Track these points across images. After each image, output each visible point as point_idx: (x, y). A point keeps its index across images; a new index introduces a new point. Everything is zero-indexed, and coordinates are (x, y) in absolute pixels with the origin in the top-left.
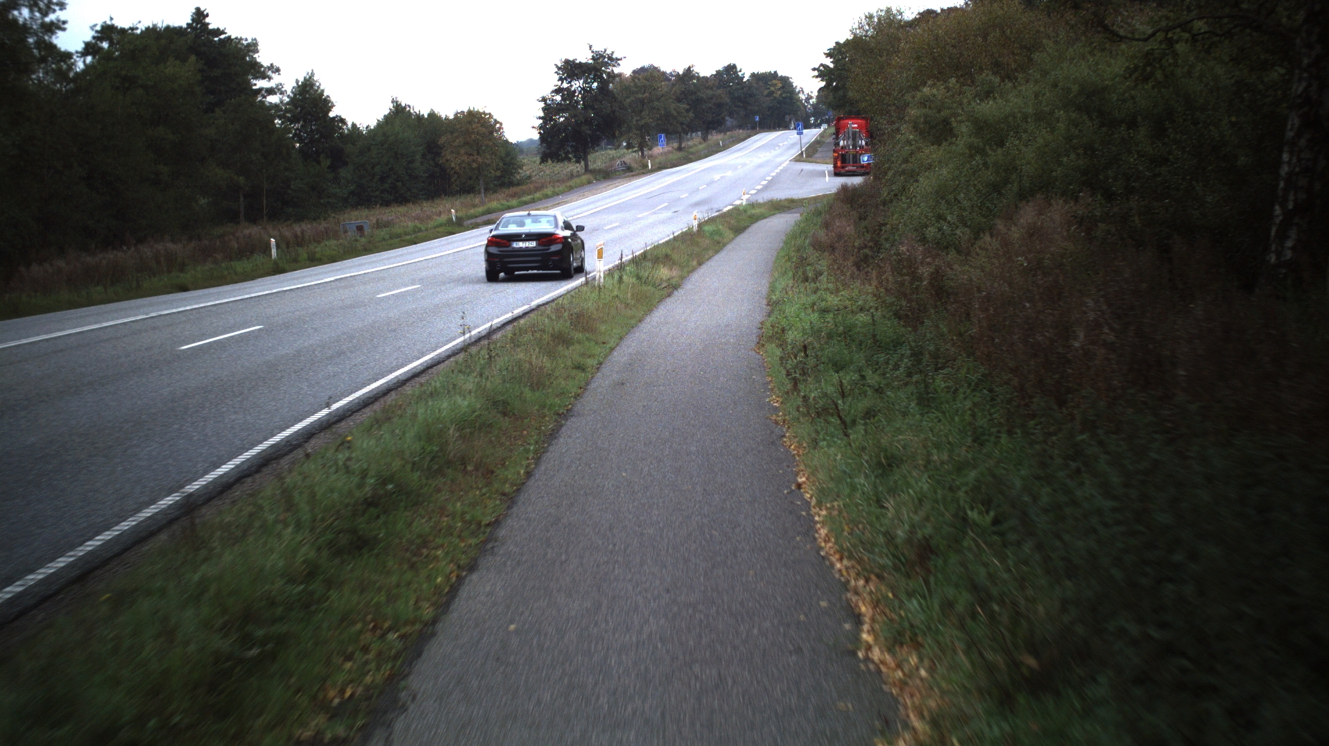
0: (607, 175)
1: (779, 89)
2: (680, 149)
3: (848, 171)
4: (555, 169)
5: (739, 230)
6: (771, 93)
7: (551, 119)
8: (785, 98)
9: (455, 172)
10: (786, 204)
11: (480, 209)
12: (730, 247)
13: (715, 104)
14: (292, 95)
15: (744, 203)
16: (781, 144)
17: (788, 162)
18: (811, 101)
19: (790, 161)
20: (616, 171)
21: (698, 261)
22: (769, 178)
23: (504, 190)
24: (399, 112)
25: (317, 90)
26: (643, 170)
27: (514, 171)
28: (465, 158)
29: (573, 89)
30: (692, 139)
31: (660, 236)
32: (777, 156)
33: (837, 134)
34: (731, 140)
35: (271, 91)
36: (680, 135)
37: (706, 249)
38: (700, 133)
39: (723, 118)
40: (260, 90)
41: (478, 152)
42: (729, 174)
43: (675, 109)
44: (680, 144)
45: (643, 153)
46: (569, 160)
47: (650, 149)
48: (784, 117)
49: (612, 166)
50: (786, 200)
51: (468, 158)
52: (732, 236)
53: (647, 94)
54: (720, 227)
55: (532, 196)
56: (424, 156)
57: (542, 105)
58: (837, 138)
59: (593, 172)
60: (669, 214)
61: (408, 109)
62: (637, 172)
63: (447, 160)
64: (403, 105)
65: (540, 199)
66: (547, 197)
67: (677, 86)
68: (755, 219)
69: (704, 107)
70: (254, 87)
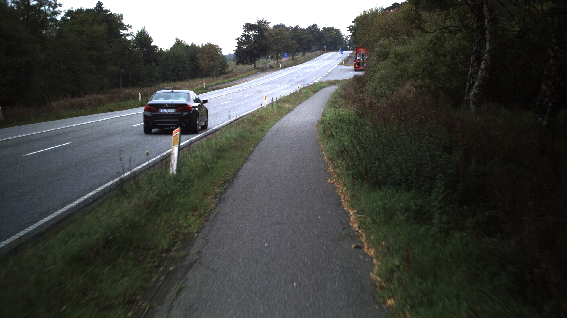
0: (263, 70)
1: (335, 34)
2: (293, 59)
3: (360, 69)
4: (241, 67)
5: (315, 92)
6: (331, 36)
7: (241, 47)
8: (337, 38)
9: (203, 69)
10: (334, 82)
11: (214, 83)
12: (311, 98)
13: (307, 41)
14: (136, 36)
15: (318, 81)
16: (335, 58)
17: (337, 65)
18: (348, 39)
19: (338, 65)
20: (267, 68)
21: (299, 103)
22: (329, 72)
23: (222, 76)
24: (179, 44)
25: (146, 35)
26: (278, 68)
27: (226, 68)
28: (207, 63)
29: (250, 35)
30: (298, 55)
31: (285, 94)
32: (332, 63)
33: (356, 54)
34: (314, 55)
35: (128, 35)
36: (293, 53)
37: (302, 98)
38: (301, 52)
39: (311, 47)
40: (123, 35)
41: (213, 60)
42: (313, 70)
43: (291, 43)
44: (293, 57)
45: (278, 61)
46: (248, 64)
47: (281, 59)
48: (336, 46)
49: (265, 66)
50: (335, 81)
51: (208, 63)
52: (312, 94)
53: (279, 37)
54: (308, 90)
55: (233, 78)
56: (189, 62)
57: (237, 41)
58: (356, 56)
59: (258, 69)
60: (289, 86)
61: (182, 42)
62: (276, 69)
63: (200, 64)
64: (180, 41)
65: (237, 80)
66: (239, 79)
67: (292, 33)
68: (321, 88)
69: (303, 42)
70: (121, 33)
